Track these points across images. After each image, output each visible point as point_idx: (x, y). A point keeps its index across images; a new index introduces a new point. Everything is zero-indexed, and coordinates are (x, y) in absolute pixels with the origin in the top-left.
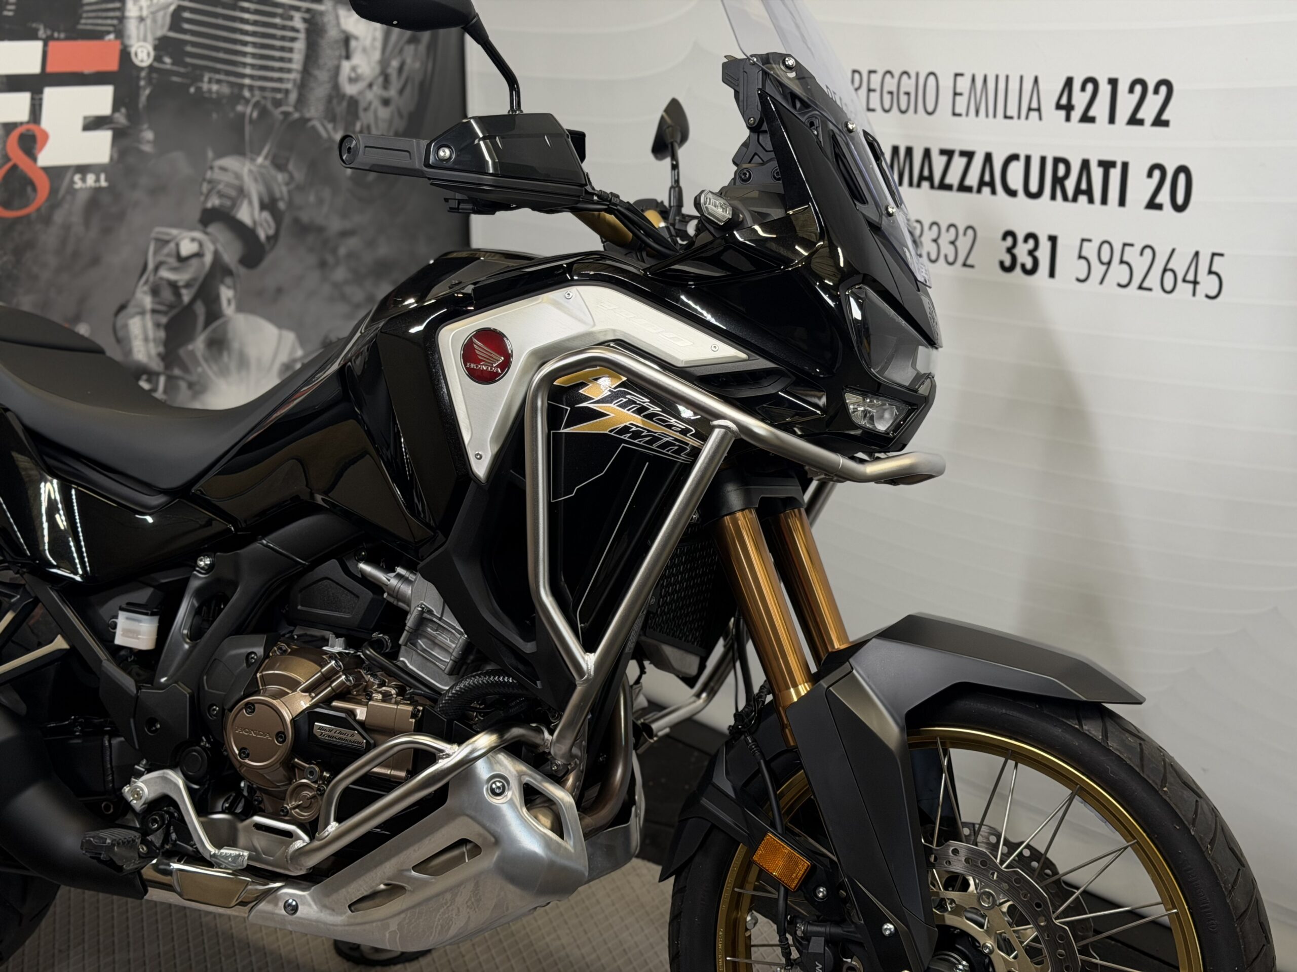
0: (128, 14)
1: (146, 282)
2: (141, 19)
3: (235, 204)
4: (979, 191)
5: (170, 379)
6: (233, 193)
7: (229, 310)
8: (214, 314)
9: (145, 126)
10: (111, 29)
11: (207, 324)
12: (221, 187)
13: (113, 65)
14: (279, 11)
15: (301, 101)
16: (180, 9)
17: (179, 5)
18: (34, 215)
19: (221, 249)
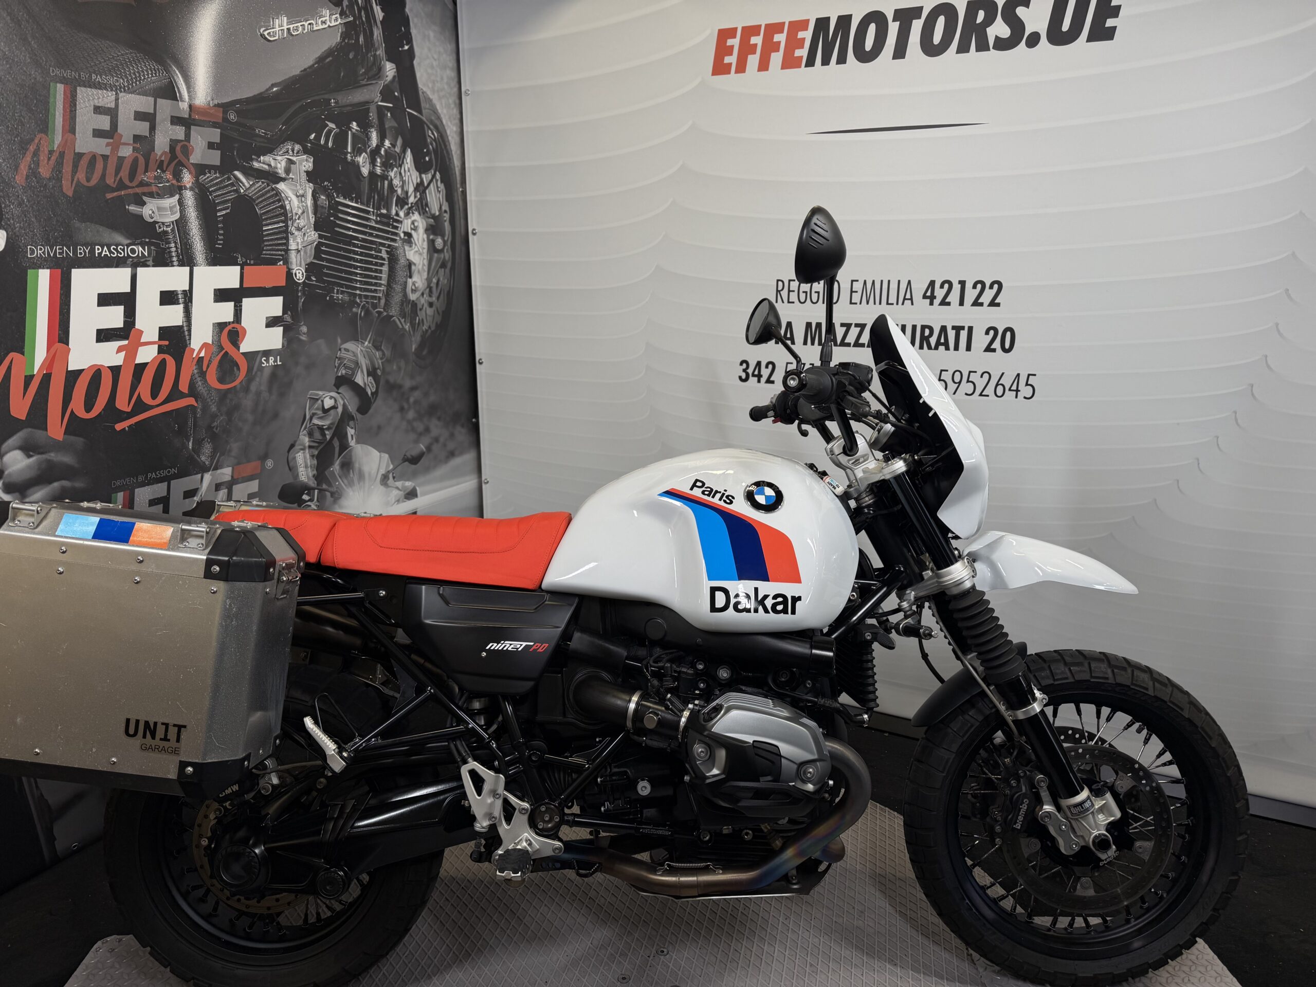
0: (289, 248)
1: (305, 429)
2: (298, 251)
3: (354, 372)
5: (321, 491)
6: (352, 365)
7: (352, 443)
8: (344, 446)
9: (302, 323)
10: (281, 257)
11: (340, 454)
12: (345, 362)
13: (283, 283)
14: (374, 246)
15: (387, 305)
16: (320, 244)
17: (319, 242)
18: (238, 387)
19: (347, 403)
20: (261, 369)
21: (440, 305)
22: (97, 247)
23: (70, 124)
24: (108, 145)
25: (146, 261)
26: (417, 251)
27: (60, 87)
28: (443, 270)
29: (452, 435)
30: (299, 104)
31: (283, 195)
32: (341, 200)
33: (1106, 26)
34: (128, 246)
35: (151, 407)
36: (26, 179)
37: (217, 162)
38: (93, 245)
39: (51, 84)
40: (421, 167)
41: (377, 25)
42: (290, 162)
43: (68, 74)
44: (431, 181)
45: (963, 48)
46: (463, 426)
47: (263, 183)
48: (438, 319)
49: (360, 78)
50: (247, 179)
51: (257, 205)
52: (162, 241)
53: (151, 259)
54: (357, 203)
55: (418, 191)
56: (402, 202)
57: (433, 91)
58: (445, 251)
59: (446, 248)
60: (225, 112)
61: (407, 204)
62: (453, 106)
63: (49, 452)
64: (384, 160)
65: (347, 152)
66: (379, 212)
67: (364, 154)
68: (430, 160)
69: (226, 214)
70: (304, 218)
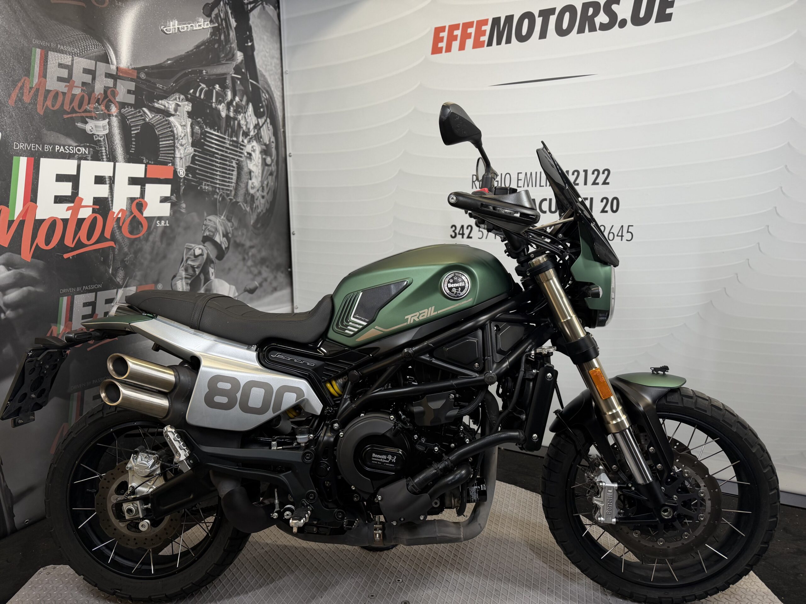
0: (176, 156)
1: (183, 266)
2: (181, 158)
3: (214, 234)
6: (214, 230)
7: (212, 277)
8: (207, 279)
9: (183, 202)
10: (170, 161)
11: (204, 284)
12: (209, 228)
13: (171, 177)
14: (228, 159)
15: (236, 195)
16: (194, 156)
17: (194, 154)
18: (142, 238)
19: (209, 253)
20: (156, 228)
21: (269, 197)
22: (56, 146)
23: (43, 72)
24: (66, 86)
25: (87, 157)
26: (254, 165)
27: (38, 51)
28: (271, 177)
29: (275, 278)
30: (183, 72)
31: (173, 124)
32: (208, 130)
33: (666, 13)
34: (76, 147)
35: (86, 246)
36: (15, 103)
37: (133, 102)
38: (54, 145)
39: (33, 48)
40: (258, 114)
41: (232, 29)
42: (178, 105)
43: (43, 43)
44: (264, 123)
45: (581, 30)
46: (282, 272)
47: (160, 116)
48: (268, 206)
49: (221, 59)
50: (151, 113)
51: (156, 129)
52: (97, 145)
53: (90, 156)
54: (218, 132)
55: (256, 128)
56: (246, 134)
57: (266, 71)
58: (272, 165)
59: (273, 164)
60: (138, 73)
61: (249, 135)
62: (278, 80)
63: (22, 268)
64: (235, 108)
65: (213, 102)
66: (231, 139)
67: (223, 104)
68: (264, 111)
69: (137, 133)
70: (185, 139)
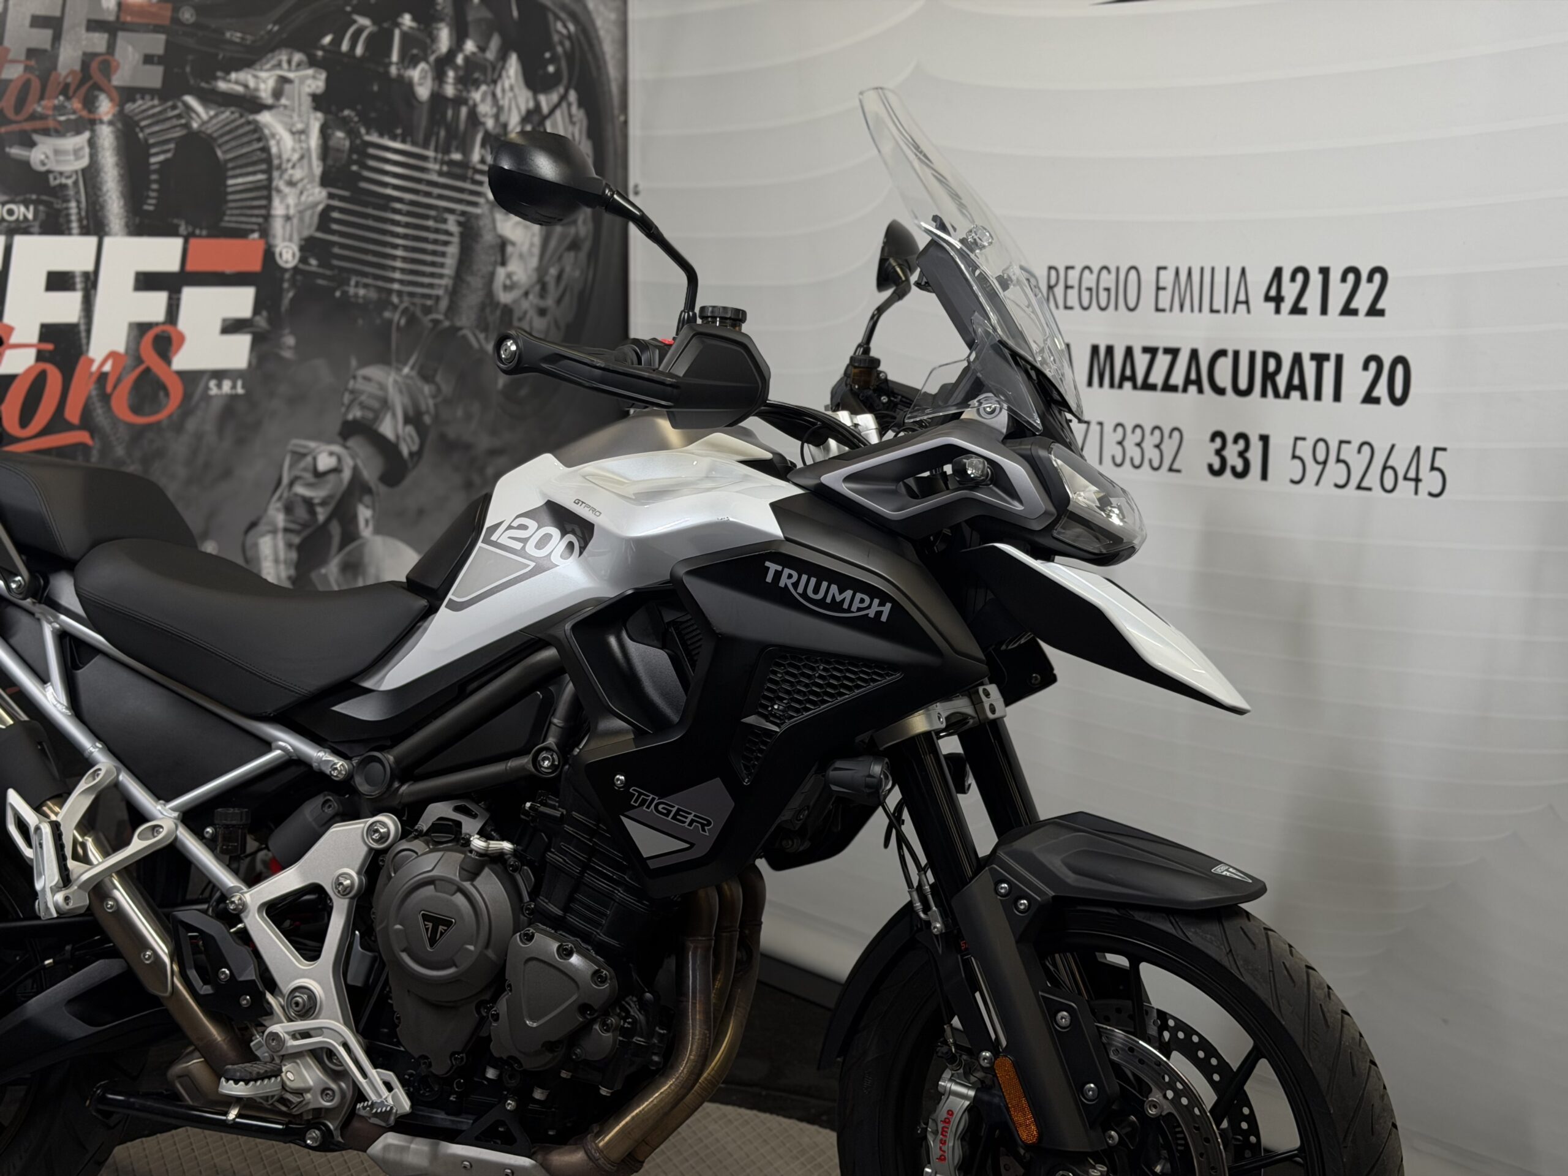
0: (274, 212)
1: (280, 498)
2: (288, 218)
3: (378, 417)
4: (1185, 390)
6: (376, 405)
7: (366, 532)
8: (350, 535)
9: (287, 331)
10: (256, 227)
11: (341, 547)
12: (363, 398)
13: (256, 266)
15: (452, 309)
16: (328, 209)
17: (328, 204)
18: (165, 422)
19: (360, 464)
20: (206, 397)
21: (562, 312)
25: (30, 226)
28: (572, 254)
31: (267, 132)
32: (374, 138)
34: (4, 204)
35: (17, 440)
37: (157, 83)
40: (535, 81)
42: (284, 80)
44: (557, 106)
47: (232, 113)
50: (206, 107)
51: (220, 146)
52: (57, 198)
53: (37, 224)
54: (404, 141)
55: (530, 120)
60: (176, 10)
64: (461, 73)
65: (390, 63)
66: (446, 158)
67: (422, 65)
68: (558, 71)
69: (166, 161)
70: (302, 167)
